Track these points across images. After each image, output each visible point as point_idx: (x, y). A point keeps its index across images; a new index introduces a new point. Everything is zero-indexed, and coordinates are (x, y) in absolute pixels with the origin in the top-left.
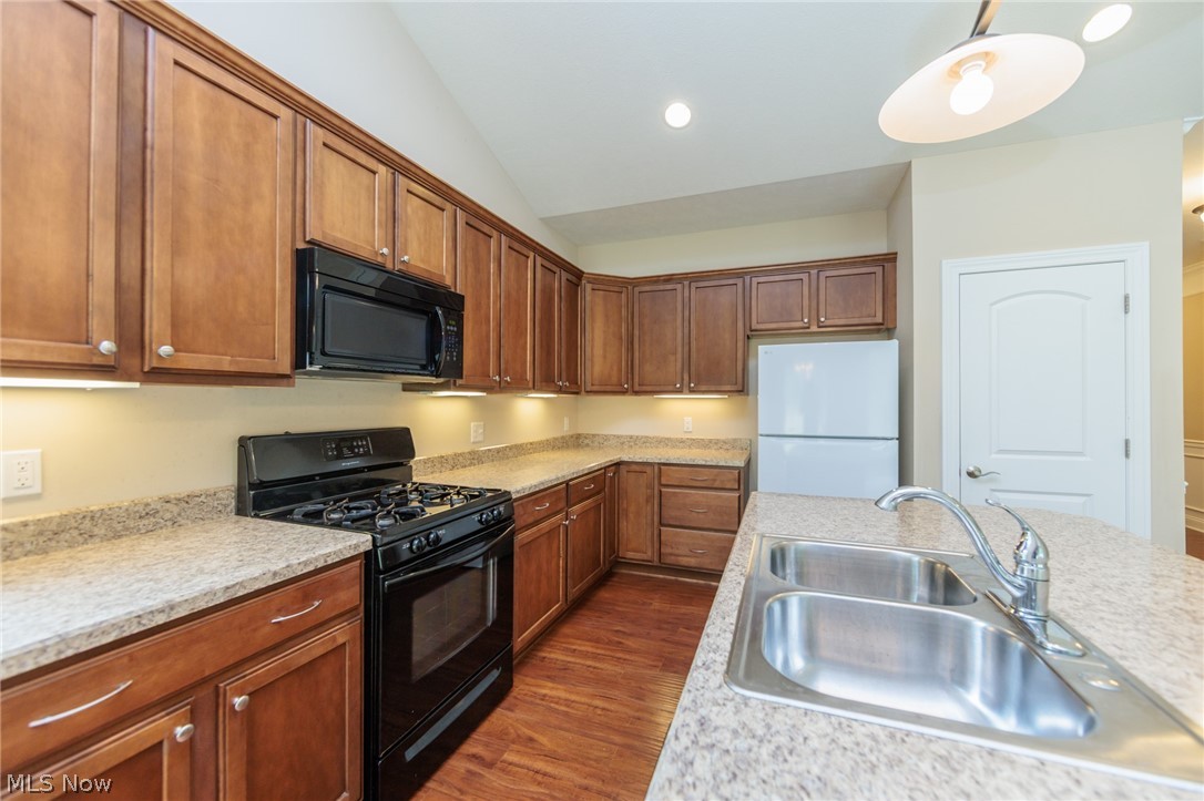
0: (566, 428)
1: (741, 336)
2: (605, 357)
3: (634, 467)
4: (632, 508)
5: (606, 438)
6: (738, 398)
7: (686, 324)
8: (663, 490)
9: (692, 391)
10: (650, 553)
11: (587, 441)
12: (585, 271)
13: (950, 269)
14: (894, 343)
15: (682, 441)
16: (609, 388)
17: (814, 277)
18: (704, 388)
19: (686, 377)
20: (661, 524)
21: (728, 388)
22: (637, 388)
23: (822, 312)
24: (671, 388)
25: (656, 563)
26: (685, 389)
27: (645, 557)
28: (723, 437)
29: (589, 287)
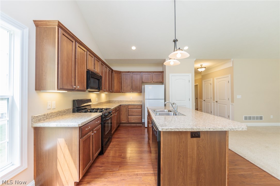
0: (108, 99)
1: (141, 83)
2: (117, 86)
3: (123, 106)
4: (123, 113)
5: (116, 101)
6: (140, 93)
7: (132, 80)
8: (129, 109)
9: (133, 92)
10: (126, 121)
11: (111, 102)
12: (114, 70)
13: (171, 75)
14: (164, 85)
15: (130, 101)
16: (118, 92)
17: (152, 74)
18: (135, 91)
19: (132, 90)
20: (128, 115)
21: (139, 92)
22: (123, 91)
23: (153, 79)
24: (129, 91)
25: (127, 122)
26: (132, 92)
27: (125, 121)
28: (138, 100)
29: (114, 73)
